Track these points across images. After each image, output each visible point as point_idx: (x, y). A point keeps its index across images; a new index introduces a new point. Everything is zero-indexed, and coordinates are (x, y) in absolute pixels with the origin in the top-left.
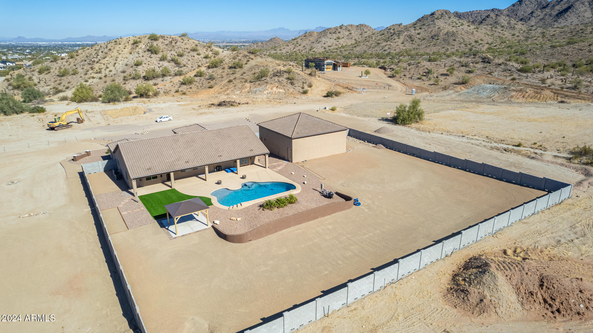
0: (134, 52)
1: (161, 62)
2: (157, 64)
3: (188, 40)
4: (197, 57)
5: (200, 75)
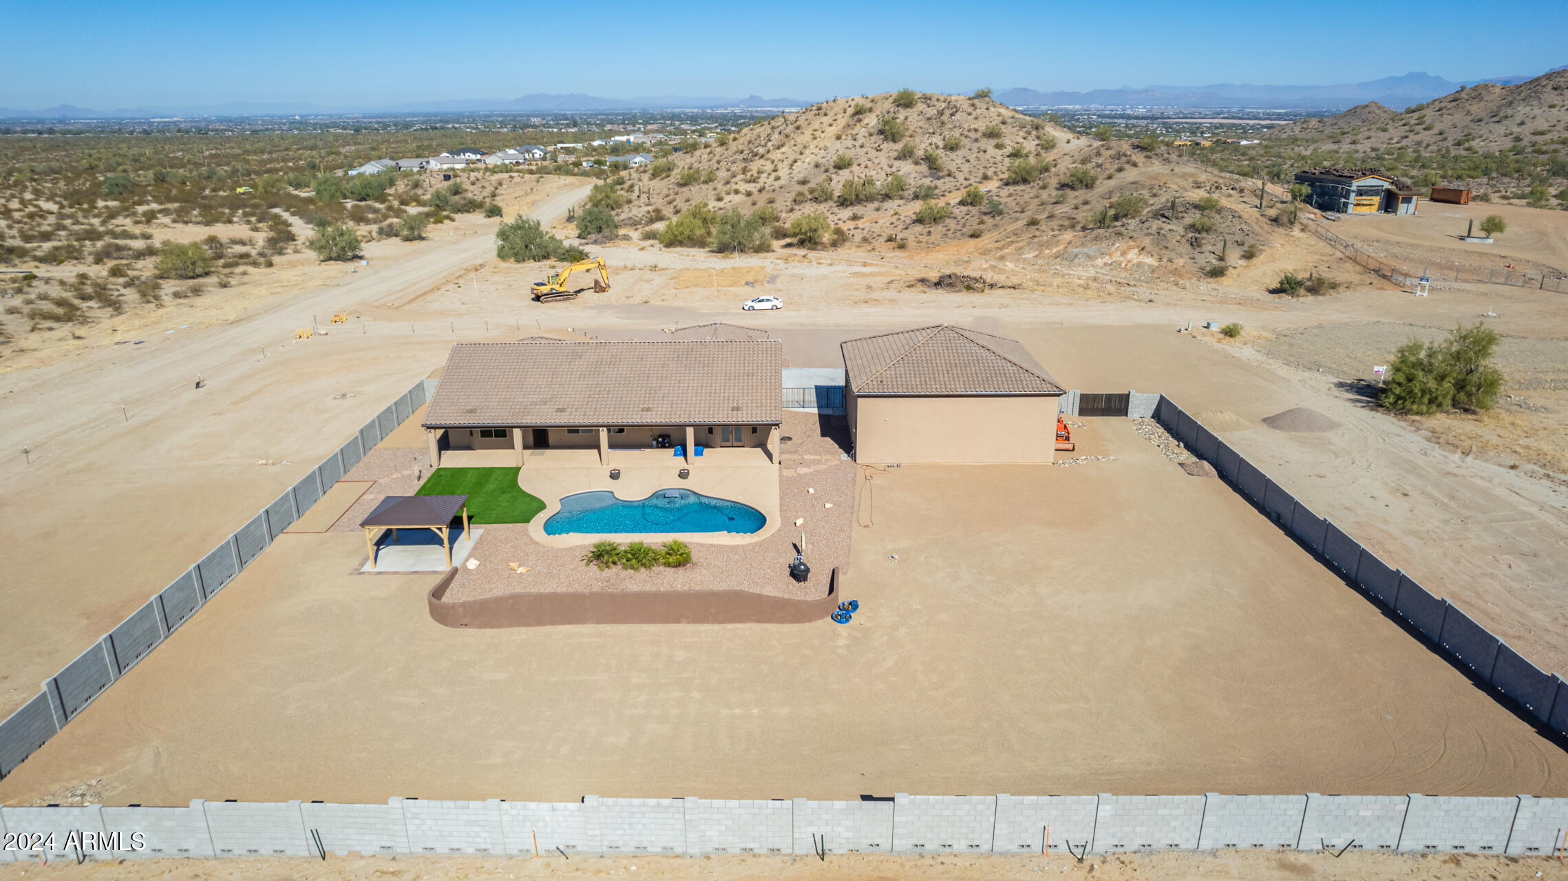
0: (847, 135)
1: (897, 164)
2: (886, 167)
3: (986, 107)
4: (992, 151)
5: (972, 200)
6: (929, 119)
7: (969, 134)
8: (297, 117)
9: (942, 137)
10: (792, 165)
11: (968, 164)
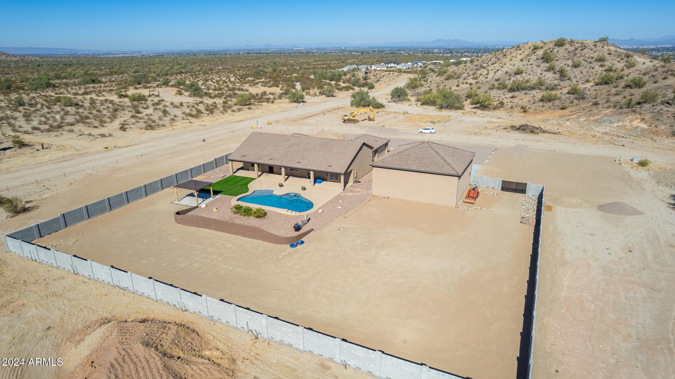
0: (526, 59)
3: (603, 46)
4: (597, 68)
5: (574, 91)
6: (569, 52)
7: (588, 60)
8: (343, 48)
9: (572, 61)
10: (496, 72)
11: (581, 75)
